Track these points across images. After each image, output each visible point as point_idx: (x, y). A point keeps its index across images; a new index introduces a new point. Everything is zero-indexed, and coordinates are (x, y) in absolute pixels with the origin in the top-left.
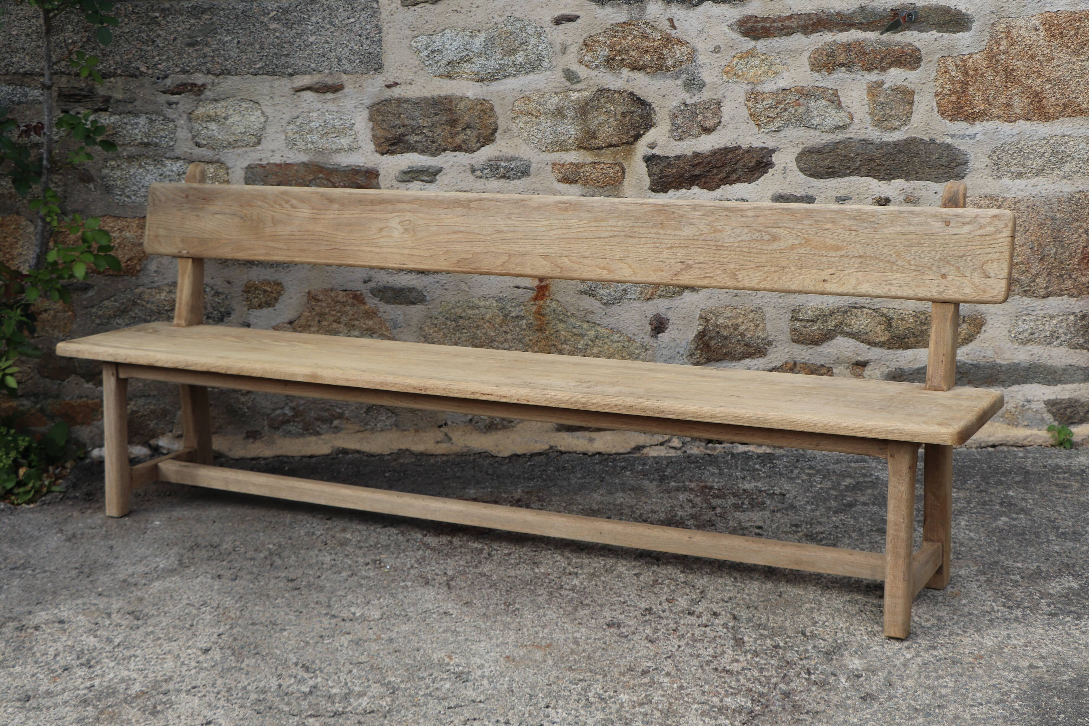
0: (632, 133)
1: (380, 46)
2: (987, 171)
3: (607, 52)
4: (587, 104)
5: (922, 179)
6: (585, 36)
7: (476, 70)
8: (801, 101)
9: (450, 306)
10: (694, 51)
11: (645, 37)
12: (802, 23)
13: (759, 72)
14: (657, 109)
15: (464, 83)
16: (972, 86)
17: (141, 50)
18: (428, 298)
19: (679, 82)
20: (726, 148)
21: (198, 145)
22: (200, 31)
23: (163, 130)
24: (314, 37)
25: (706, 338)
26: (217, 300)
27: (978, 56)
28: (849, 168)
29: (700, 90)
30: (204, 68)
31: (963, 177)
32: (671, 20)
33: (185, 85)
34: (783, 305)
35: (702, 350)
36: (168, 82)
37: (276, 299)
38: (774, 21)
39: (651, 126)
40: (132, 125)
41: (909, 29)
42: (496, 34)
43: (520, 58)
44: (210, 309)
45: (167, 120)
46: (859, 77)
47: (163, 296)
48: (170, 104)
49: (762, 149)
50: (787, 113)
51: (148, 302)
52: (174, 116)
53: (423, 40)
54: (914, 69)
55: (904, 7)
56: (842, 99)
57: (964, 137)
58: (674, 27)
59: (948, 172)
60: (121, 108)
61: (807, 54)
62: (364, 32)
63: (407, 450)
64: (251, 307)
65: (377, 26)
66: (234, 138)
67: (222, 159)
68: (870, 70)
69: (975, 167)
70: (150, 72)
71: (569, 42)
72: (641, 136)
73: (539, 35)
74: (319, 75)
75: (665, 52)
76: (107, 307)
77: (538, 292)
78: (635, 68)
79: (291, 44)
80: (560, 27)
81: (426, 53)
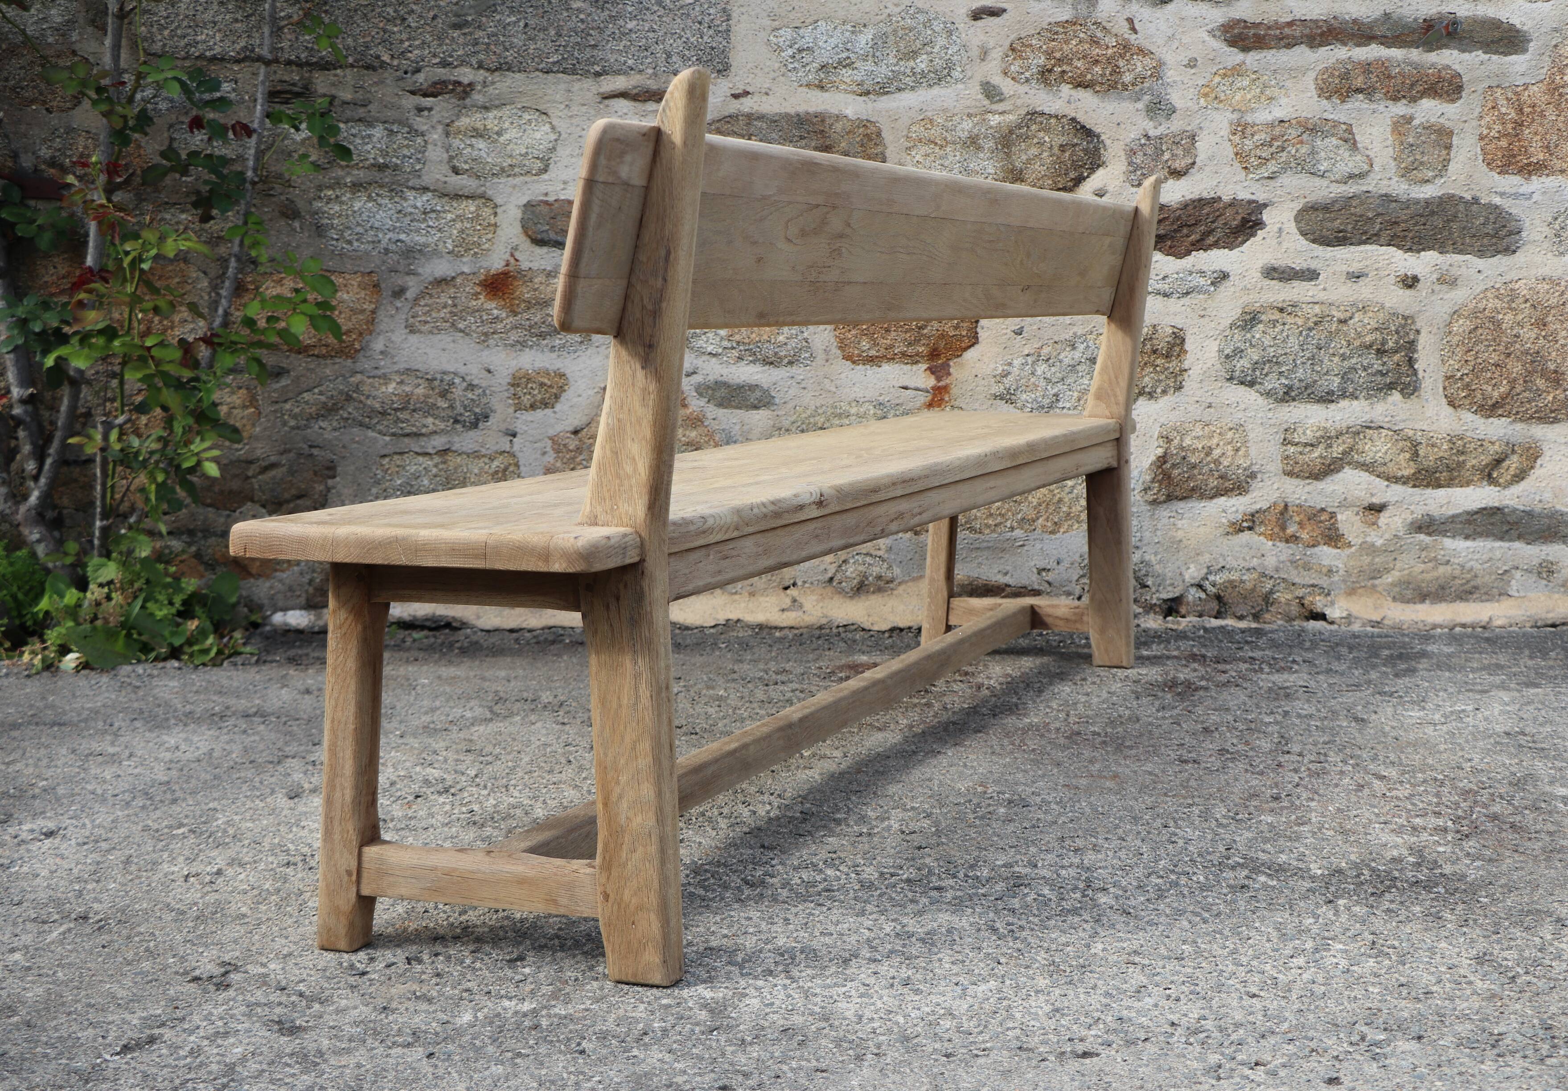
0: (1073, 175)
1: (728, 39)
2: (1546, 245)
3: (1042, 61)
4: (1011, 132)
5: (1461, 252)
6: (1013, 37)
7: (859, 79)
8: (1305, 136)
9: (809, 412)
10: (1161, 64)
11: (1094, 41)
12: (1307, 31)
13: (1249, 96)
14: (1108, 142)
15: (840, 97)
16: (1528, 127)
17: (385, 31)
18: (777, 401)
19: (1140, 105)
20: (1200, 200)
21: (456, 171)
22: (471, 7)
23: (408, 146)
24: (635, 23)
25: (1168, 465)
26: (470, 396)
27: (1535, 88)
28: (1365, 233)
29: (1168, 117)
30: (474, 61)
31: (1514, 252)
32: (1130, 21)
33: (444, 83)
34: (1272, 422)
35: (1160, 482)
36: (421, 77)
37: (557, 397)
38: (1269, 28)
39: (1099, 166)
40: (363, 138)
41: (1446, 46)
42: (889, 30)
43: (922, 63)
44: (459, 409)
45: (414, 132)
46: (1381, 108)
47: (391, 388)
48: (420, 110)
49: (1250, 202)
50: (1284, 154)
51: (368, 397)
52: (425, 128)
53: (787, 34)
54: (1453, 101)
55: (1441, 17)
56: (1357, 137)
57: (1516, 196)
58: (1134, 30)
59: (1495, 244)
60: (349, 113)
61: (1312, 75)
62: (707, 19)
63: (738, 620)
64: (518, 408)
65: (724, 10)
66: (509, 161)
67: (490, 193)
68: (1395, 99)
69: (1531, 238)
70: (395, 62)
71: (991, 45)
72: (1084, 179)
73: (950, 33)
74: (638, 77)
75: (1121, 63)
76: (307, 403)
77: (935, 395)
78: (1080, 84)
79: (601, 30)
80: (979, 23)
81: (790, 52)
